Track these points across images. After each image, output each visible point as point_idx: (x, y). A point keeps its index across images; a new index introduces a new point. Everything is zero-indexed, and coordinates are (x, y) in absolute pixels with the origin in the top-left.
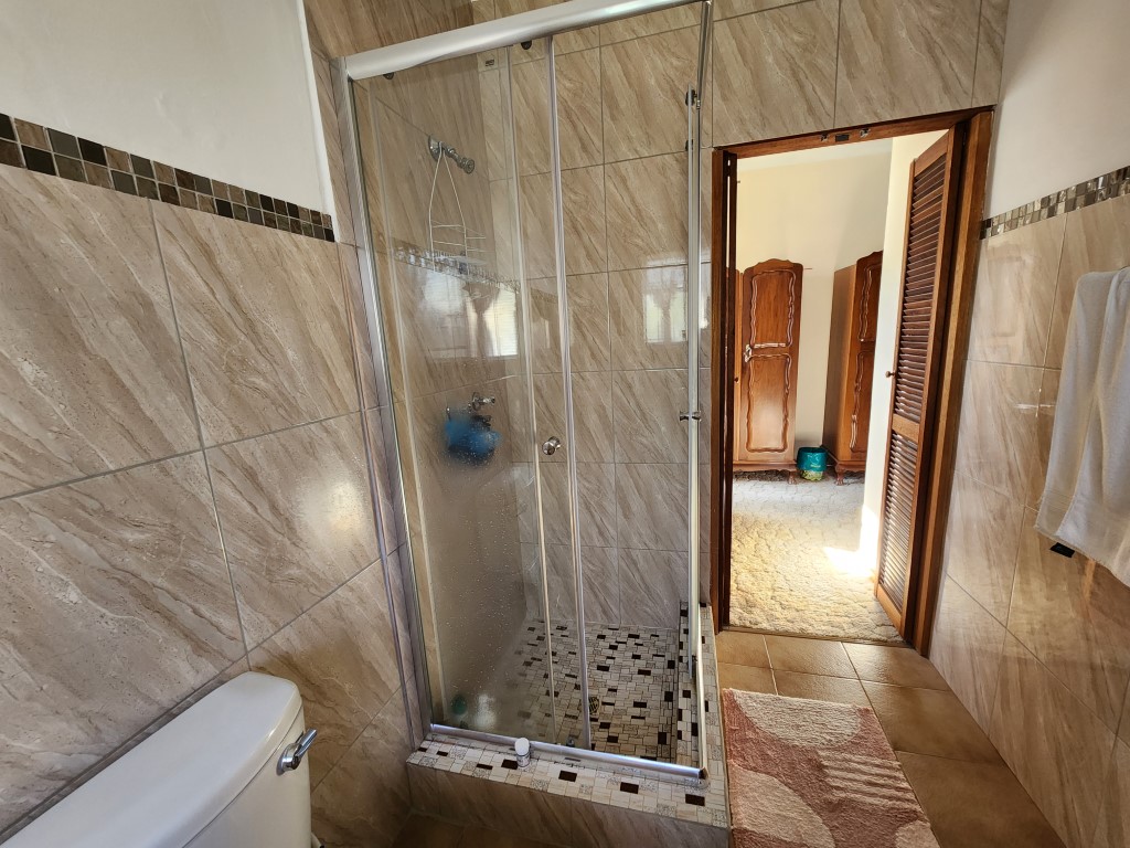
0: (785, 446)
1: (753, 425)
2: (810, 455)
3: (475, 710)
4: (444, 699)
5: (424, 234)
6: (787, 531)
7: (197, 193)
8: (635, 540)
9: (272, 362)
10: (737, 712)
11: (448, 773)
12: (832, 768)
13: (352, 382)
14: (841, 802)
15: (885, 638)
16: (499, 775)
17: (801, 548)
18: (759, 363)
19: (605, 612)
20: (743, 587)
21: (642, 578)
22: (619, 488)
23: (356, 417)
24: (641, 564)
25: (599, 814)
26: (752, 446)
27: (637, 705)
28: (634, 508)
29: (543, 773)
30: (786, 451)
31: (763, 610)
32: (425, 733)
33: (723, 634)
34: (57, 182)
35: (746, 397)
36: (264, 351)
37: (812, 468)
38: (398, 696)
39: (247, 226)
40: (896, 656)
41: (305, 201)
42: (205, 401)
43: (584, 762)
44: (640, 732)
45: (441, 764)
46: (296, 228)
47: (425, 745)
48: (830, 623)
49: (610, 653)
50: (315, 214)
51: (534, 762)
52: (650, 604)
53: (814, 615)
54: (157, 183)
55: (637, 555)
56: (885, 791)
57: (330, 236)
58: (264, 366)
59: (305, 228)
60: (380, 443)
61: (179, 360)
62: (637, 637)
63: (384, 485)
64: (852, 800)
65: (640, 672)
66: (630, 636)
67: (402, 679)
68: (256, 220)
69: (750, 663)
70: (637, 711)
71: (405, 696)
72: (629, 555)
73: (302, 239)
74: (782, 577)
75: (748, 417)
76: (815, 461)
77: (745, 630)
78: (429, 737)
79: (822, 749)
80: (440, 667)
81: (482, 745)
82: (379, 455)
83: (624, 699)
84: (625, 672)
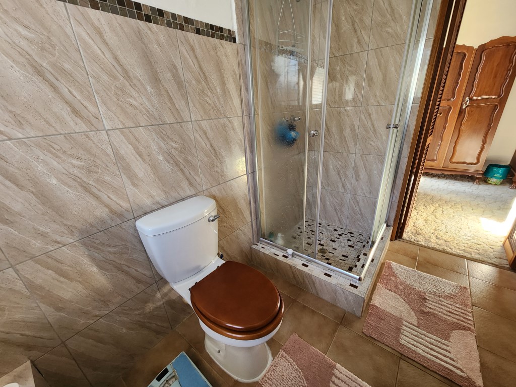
0: (478, 161)
1: (458, 148)
2: (495, 169)
3: (276, 238)
4: (265, 232)
5: (275, 37)
6: (459, 206)
7: (190, 26)
8: (359, 191)
9: (212, 93)
10: (390, 269)
11: (264, 253)
12: (431, 301)
13: (240, 104)
14: (428, 313)
15: (497, 264)
16: (280, 258)
17: (464, 215)
18: (473, 109)
19: (340, 221)
20: (417, 226)
21: (360, 210)
22: (355, 166)
23: (240, 118)
24: (361, 203)
25: (314, 280)
26: (454, 160)
27: (343, 256)
28: (362, 177)
29: (297, 262)
30: (478, 165)
31: (424, 237)
32: (258, 241)
33: (397, 242)
34: (152, 25)
35: (458, 131)
36: (210, 88)
37: (494, 177)
38: (250, 224)
39: (205, 38)
40: (500, 273)
41: (226, 26)
42: (192, 104)
43: (313, 263)
44: (341, 264)
45: (262, 250)
46: (222, 38)
47: (258, 244)
48: (465, 251)
49: (338, 236)
50: (229, 31)
51: (294, 258)
52: (362, 221)
53: (456, 245)
54: (178, 23)
55: (359, 198)
56: (456, 317)
57: (234, 41)
58: (209, 94)
59: (225, 37)
60: (249, 130)
61: (184, 89)
62: (353, 234)
63: (249, 147)
64: (435, 314)
65: (349, 246)
66: (349, 233)
67: (251, 219)
68: (208, 36)
69: (406, 255)
70: (343, 258)
71: (252, 225)
72: (355, 198)
73: (224, 42)
74: (444, 226)
75: (456, 143)
76: (499, 173)
77: (410, 242)
78: (260, 242)
79: (429, 294)
80: (265, 219)
81: (277, 249)
82: (248, 135)
83: (339, 253)
84: (342, 244)
